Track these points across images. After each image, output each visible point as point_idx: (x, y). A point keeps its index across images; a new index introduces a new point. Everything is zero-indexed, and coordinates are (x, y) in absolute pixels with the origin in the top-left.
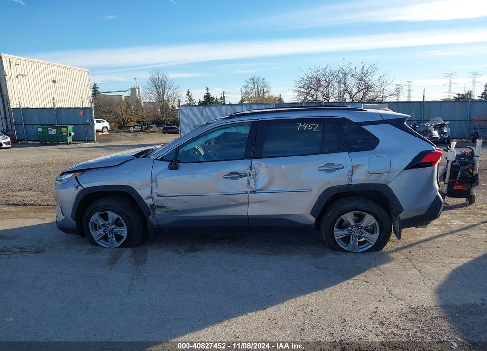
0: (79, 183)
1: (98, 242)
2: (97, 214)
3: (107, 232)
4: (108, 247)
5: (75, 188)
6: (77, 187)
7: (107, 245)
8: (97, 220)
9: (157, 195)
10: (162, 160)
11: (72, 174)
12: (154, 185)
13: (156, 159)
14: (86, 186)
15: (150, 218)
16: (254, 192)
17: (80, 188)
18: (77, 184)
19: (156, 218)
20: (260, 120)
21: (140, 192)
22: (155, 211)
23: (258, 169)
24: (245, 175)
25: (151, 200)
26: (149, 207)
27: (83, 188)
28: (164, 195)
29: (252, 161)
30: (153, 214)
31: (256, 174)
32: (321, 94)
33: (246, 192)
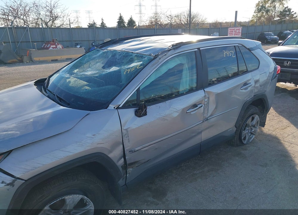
0: (14, 176)
5: (8, 187)
6: (12, 184)
10: (124, 107)
12: (126, 141)
13: (118, 108)
14: (28, 176)
15: (120, 181)
16: (207, 120)
17: (18, 184)
19: (125, 179)
20: (201, 49)
21: (111, 155)
22: (126, 172)
23: (209, 98)
24: (202, 106)
25: (123, 159)
26: (121, 169)
27: (24, 181)
28: (137, 149)
29: (204, 90)
30: (124, 175)
31: (208, 103)
32: (22, 21)
33: (202, 121)
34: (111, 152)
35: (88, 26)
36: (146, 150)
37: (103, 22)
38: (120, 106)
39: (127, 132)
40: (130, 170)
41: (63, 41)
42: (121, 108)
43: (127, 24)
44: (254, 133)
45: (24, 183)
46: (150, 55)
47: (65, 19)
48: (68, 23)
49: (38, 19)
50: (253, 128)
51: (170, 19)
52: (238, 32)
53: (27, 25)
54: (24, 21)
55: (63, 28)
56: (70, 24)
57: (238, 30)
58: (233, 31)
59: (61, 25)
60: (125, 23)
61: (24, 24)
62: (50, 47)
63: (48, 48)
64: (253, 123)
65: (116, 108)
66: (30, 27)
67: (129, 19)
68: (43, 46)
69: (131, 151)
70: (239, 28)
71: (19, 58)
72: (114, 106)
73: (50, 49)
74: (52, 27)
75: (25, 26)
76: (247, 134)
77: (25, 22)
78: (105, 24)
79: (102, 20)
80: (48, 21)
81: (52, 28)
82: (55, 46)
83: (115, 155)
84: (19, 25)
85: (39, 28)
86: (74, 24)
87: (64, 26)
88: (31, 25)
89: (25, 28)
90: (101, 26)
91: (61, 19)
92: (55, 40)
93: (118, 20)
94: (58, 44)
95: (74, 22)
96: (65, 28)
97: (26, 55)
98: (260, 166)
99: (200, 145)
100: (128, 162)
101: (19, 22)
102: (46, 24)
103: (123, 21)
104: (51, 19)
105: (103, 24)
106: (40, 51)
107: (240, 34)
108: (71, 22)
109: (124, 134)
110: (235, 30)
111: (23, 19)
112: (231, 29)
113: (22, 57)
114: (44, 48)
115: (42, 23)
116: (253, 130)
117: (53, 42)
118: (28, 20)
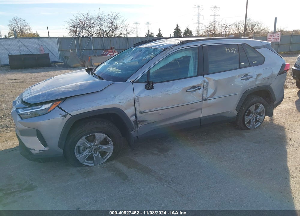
0: (66, 112)
1: (84, 163)
2: (84, 138)
3: (92, 152)
4: (93, 165)
5: (63, 117)
6: (65, 116)
7: (92, 163)
8: (84, 143)
9: (139, 112)
10: (138, 82)
11: (52, 104)
12: (137, 104)
13: (133, 82)
14: (74, 113)
15: (133, 132)
16: (206, 100)
17: (68, 117)
18: (64, 114)
19: (136, 131)
20: (203, 45)
21: (126, 112)
22: (137, 126)
23: (208, 83)
24: (201, 88)
25: (135, 117)
26: (133, 123)
27: (71, 116)
28: (145, 111)
29: (204, 77)
30: (135, 128)
31: (207, 87)
32: (87, 32)
33: (201, 100)
34: (126, 109)
35: (146, 36)
36: (152, 114)
37: (160, 32)
38: (135, 81)
39: (138, 98)
40: (140, 126)
41: (120, 49)
42: (135, 82)
43: (183, 33)
44: (259, 120)
45: (71, 117)
46: (162, 49)
47: (123, 30)
48: (126, 33)
49: (100, 30)
50: (257, 115)
51: (224, 28)
52: (277, 37)
53: (91, 36)
54: (89, 31)
55: (121, 38)
56: (127, 34)
57: (277, 36)
58: (272, 37)
59: (120, 35)
60: (181, 33)
61: (89, 34)
62: (108, 54)
63: (106, 55)
64: (257, 111)
65: (132, 82)
66: (93, 36)
67: (186, 29)
68: (103, 53)
69: (140, 112)
70: (278, 34)
71: (82, 63)
72: (131, 81)
73: (108, 55)
74: (112, 36)
75: (90, 36)
76: (251, 120)
77: (89, 33)
78: (161, 34)
79: (159, 30)
80: (109, 31)
81: (112, 38)
82: (112, 53)
83: (129, 112)
84: (85, 35)
85: (101, 37)
86: (131, 34)
87: (122, 36)
88: (95, 35)
89: (89, 37)
90: (158, 36)
91: (120, 30)
92: (112, 48)
93: (174, 31)
94: (115, 51)
95: (131, 32)
96: (123, 38)
97: (88, 61)
98: (254, 142)
99: (201, 119)
100: (138, 120)
101: (85, 33)
102: (107, 34)
103: (180, 31)
104: (112, 29)
105: (160, 35)
106: (99, 57)
107: (279, 39)
108: (128, 32)
109: (136, 99)
110: (274, 36)
111: (88, 30)
112: (269, 34)
113: (84, 62)
114: (103, 55)
115: (103, 34)
116: (258, 118)
117: (111, 50)
118: (92, 31)
